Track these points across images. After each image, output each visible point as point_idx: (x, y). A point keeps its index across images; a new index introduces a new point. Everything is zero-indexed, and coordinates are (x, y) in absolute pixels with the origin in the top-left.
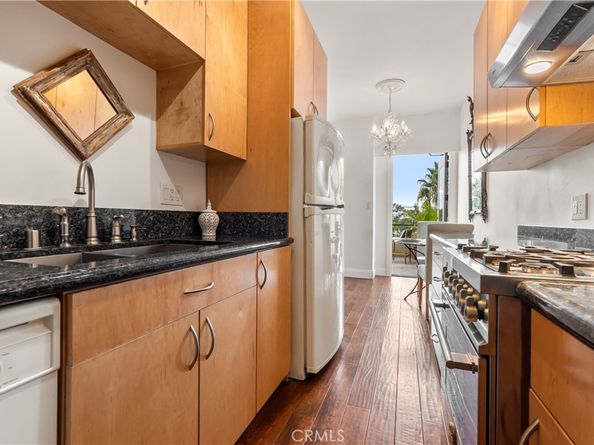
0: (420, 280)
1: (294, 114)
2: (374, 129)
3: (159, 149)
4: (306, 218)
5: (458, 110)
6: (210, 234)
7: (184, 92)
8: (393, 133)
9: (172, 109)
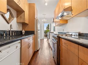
0: (48, 39)
1: (35, 19)
2: (42, 20)
3: (17, 22)
4: (37, 31)
5: (52, 18)
6: (24, 34)
7: (21, 15)
8: (45, 21)
9: (19, 17)
